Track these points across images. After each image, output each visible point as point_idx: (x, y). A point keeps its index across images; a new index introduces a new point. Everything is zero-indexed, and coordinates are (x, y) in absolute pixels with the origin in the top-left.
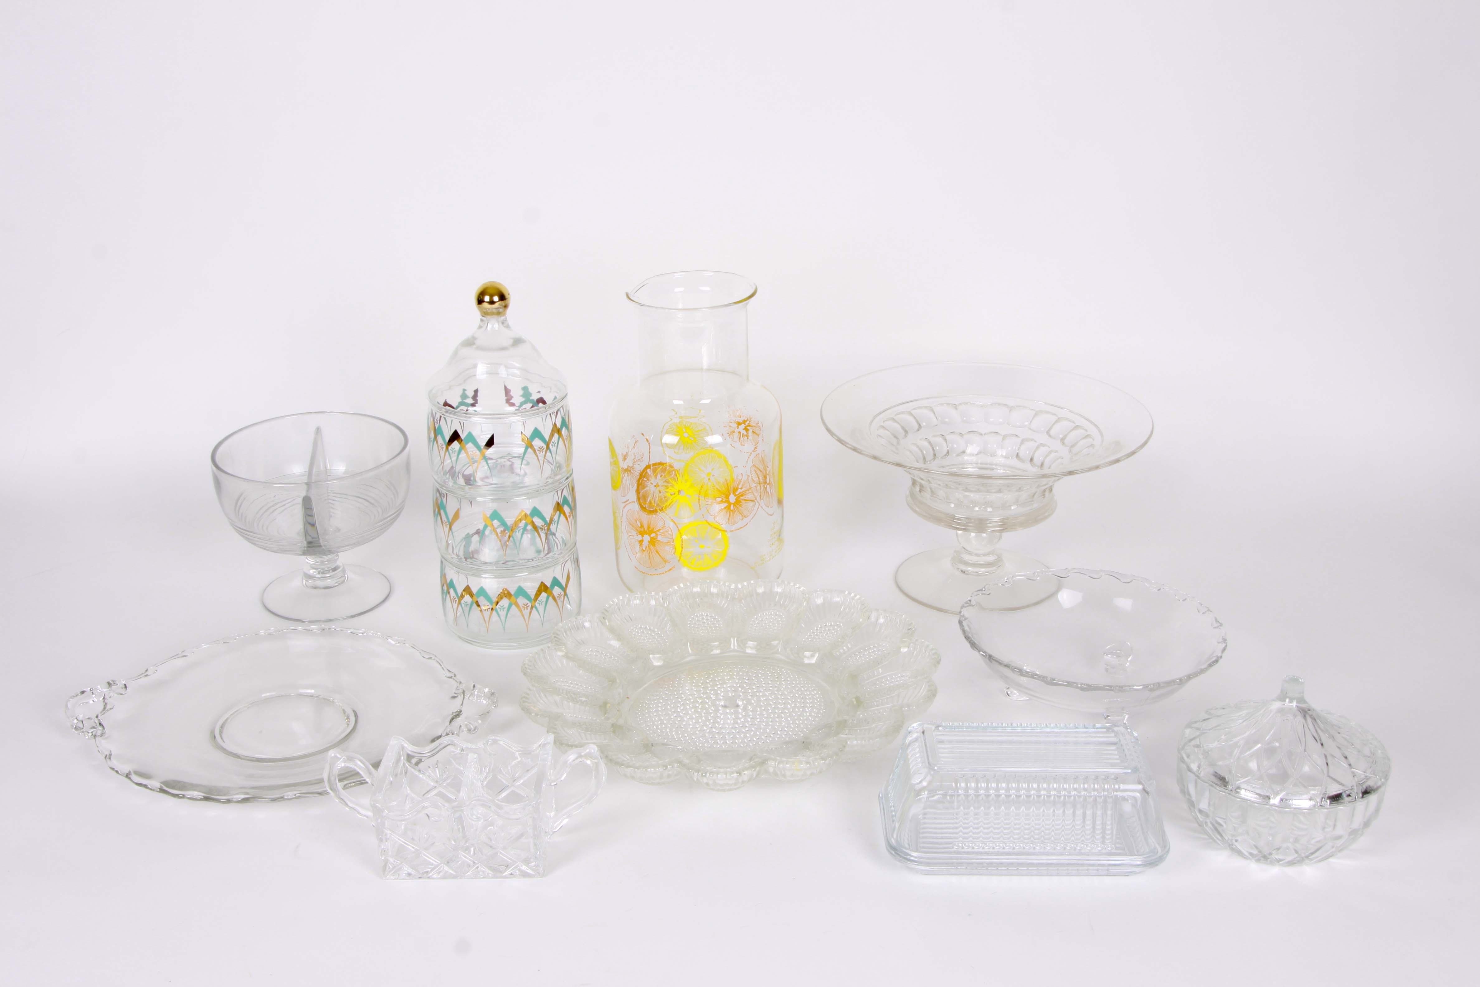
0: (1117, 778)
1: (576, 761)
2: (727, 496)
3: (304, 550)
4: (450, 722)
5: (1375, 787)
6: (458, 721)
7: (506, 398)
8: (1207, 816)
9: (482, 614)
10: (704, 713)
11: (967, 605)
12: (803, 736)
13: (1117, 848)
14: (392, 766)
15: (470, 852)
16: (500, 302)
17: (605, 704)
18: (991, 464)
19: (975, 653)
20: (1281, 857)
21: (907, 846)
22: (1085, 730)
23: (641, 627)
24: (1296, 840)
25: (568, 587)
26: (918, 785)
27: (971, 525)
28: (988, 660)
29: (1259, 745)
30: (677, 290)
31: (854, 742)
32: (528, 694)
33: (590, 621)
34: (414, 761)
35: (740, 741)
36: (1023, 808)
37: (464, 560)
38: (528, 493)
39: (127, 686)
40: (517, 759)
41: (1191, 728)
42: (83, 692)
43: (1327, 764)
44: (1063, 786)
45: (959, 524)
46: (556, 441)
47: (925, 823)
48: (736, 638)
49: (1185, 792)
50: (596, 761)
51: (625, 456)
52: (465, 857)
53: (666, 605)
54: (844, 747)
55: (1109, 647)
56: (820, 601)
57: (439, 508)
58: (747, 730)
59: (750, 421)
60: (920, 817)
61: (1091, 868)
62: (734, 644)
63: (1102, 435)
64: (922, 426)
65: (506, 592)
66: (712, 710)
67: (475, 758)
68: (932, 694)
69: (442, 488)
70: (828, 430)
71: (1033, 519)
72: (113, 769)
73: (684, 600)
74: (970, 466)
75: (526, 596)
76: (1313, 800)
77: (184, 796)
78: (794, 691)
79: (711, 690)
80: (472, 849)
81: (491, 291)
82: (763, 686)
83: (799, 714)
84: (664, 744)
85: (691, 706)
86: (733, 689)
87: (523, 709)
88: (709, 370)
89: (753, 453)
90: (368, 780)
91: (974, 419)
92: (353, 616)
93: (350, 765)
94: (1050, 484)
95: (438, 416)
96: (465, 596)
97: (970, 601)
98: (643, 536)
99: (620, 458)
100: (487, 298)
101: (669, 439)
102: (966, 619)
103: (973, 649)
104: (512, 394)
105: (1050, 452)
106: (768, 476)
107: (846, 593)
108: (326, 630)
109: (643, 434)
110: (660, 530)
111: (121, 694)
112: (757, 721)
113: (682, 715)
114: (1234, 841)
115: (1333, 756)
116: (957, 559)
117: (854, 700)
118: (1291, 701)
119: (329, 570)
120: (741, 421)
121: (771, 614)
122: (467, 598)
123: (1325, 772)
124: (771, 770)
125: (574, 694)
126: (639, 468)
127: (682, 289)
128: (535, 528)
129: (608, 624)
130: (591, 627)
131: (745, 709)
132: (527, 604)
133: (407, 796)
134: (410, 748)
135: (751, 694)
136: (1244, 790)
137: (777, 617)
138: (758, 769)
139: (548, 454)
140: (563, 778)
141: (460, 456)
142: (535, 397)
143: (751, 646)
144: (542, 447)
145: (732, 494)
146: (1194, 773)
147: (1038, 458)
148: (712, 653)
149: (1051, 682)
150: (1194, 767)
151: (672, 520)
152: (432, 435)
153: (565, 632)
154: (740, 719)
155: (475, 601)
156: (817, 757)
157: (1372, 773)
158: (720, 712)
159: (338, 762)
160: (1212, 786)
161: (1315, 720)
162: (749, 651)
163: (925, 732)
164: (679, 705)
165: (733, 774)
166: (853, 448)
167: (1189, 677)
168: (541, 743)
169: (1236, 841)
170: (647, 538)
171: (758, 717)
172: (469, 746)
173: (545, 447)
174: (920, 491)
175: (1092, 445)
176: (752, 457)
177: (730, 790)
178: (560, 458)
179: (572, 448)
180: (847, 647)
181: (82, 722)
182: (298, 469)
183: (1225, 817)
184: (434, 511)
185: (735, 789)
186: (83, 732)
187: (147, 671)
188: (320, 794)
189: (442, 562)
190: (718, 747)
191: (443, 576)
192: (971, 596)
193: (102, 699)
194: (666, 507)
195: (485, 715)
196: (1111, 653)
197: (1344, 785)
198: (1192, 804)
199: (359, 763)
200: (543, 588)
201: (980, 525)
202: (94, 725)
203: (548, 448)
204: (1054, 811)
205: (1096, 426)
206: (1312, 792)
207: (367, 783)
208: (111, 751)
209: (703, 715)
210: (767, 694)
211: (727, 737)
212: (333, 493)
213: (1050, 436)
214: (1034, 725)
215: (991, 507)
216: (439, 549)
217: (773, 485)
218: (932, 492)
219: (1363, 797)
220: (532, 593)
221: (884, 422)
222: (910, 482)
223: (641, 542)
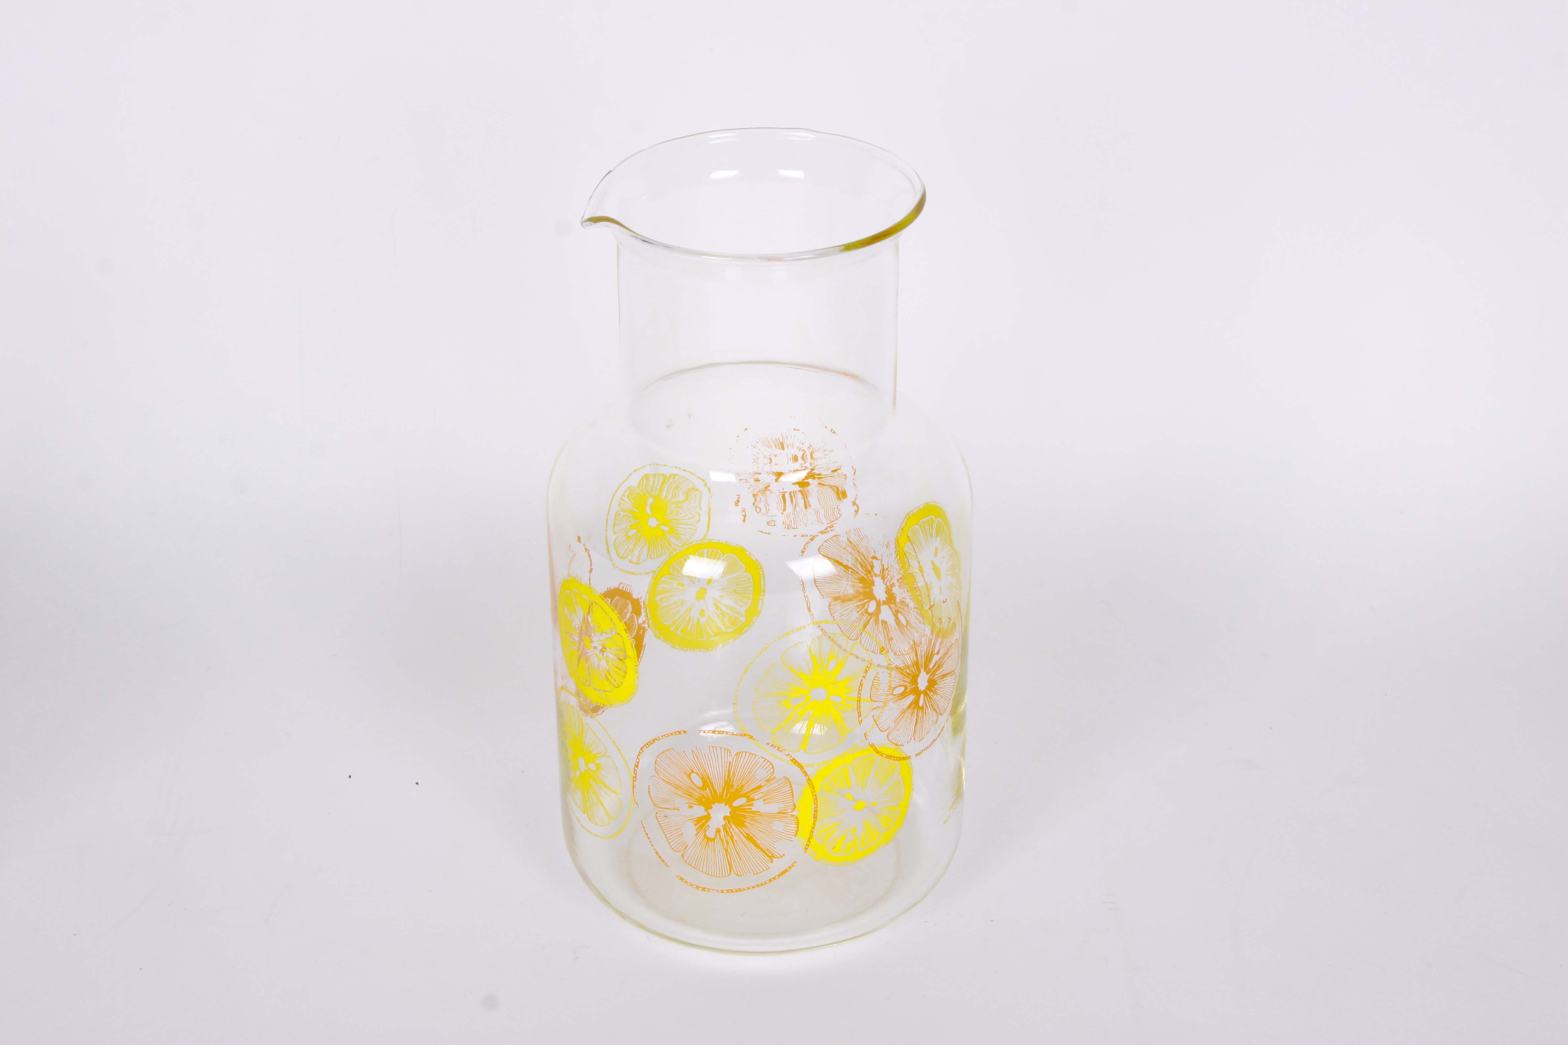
2: (915, 678)
98: (708, 807)
110: (760, 787)
145: (922, 670)
151: (790, 759)
170: (719, 813)
223: (702, 822)
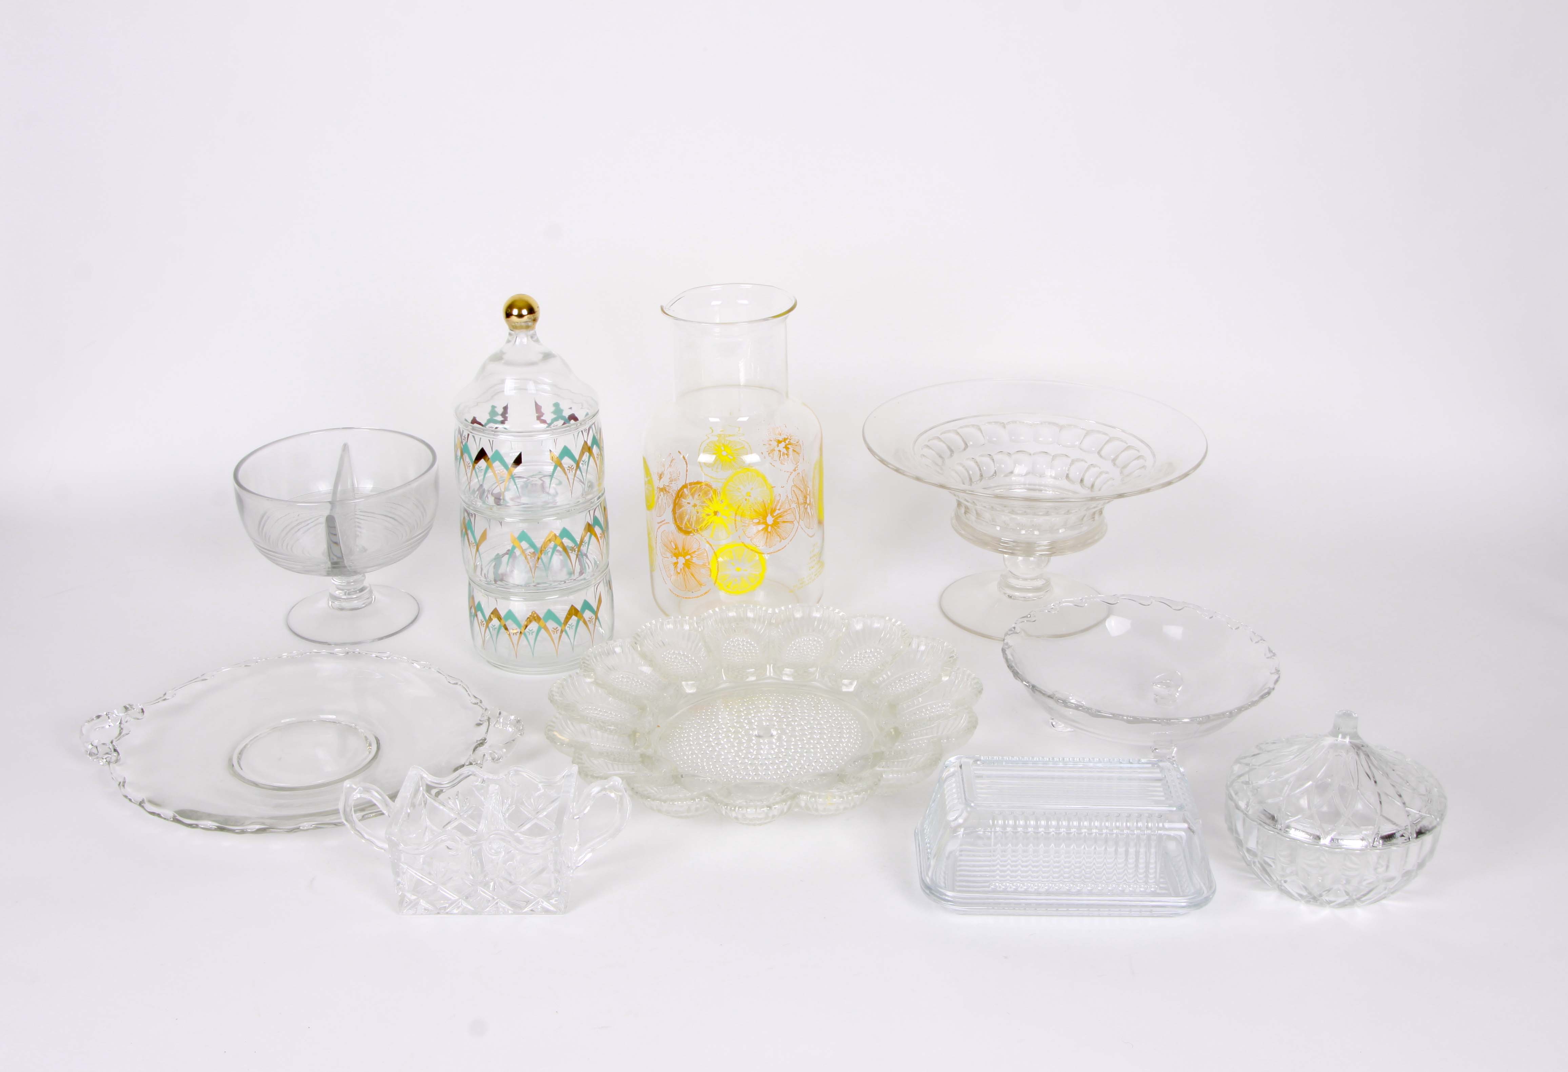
0: (1161, 817)
1: (599, 794)
2: (765, 517)
3: (328, 571)
4: (474, 750)
5: (1430, 827)
6: (482, 750)
7: (537, 415)
8: (1255, 855)
9: (510, 638)
10: (737, 743)
11: (1012, 632)
12: (838, 768)
13: (1161, 888)
14: (410, 797)
15: (489, 887)
16: (529, 316)
17: (635, 732)
18: (1040, 485)
19: (1017, 683)
20: (1332, 899)
21: (942, 884)
22: (1129, 765)
23: (674, 652)
24: (1348, 882)
25: (600, 610)
26: (954, 822)
27: (1018, 548)
28: (1030, 690)
29: (1310, 783)
30: (713, 303)
31: (891, 775)
32: (554, 722)
33: (621, 647)
34: (434, 791)
35: (773, 772)
36: (1063, 845)
37: (494, 582)
38: (558, 514)
39: (144, 710)
40: (540, 790)
41: (1240, 763)
42: (98, 717)
43: (1381, 802)
44: (1105, 824)
45: (1006, 548)
46: (587, 460)
47: (961, 861)
48: (772, 665)
49: (1232, 830)
50: (620, 794)
51: (661, 475)
52: (485, 893)
53: (700, 630)
54: (879, 780)
55: (1158, 676)
56: (859, 627)
57: (466, 528)
58: (781, 761)
59: (790, 439)
60: (958, 853)
61: (1133, 909)
62: (770, 671)
63: (1154, 456)
64: (968, 445)
65: (535, 615)
66: (745, 739)
67: (496, 790)
68: (973, 725)
69: (470, 508)
70: (870, 449)
71: (1082, 543)
72: (126, 797)
73: (720, 624)
74: (1018, 487)
75: (556, 619)
76: (1365, 840)
77: (197, 826)
78: (830, 720)
79: (745, 719)
80: (492, 884)
81: (520, 304)
82: (799, 715)
83: (835, 744)
84: (694, 776)
85: (723, 735)
86: (768, 718)
87: (548, 738)
88: (745, 386)
89: (794, 472)
90: (385, 812)
91: (1022, 438)
92: (381, 639)
93: (367, 796)
94: (1100, 507)
95: (465, 434)
96: (494, 619)
97: (1014, 628)
98: (677, 558)
99: (655, 478)
100: (515, 312)
101: (706, 458)
102: (1009, 647)
103: (1016, 679)
104: (543, 410)
105: (1101, 473)
106: (808, 496)
107: (887, 618)
108: (350, 653)
109: (679, 452)
110: (695, 552)
111: (138, 719)
112: (791, 752)
113: (713, 745)
114: (1283, 882)
115: (1387, 795)
116: (1004, 584)
117: (892, 730)
118: (1344, 737)
119: (356, 591)
120: (781, 439)
121: (810, 640)
122: (495, 622)
123: (1378, 811)
124: (803, 804)
125: (603, 722)
126: (675, 487)
127: (719, 303)
128: (565, 549)
129: (639, 649)
130: (622, 652)
131: (779, 739)
132: (557, 628)
133: (426, 828)
134: (429, 778)
135: (786, 723)
136: (1294, 829)
137: (815, 643)
138: (789, 803)
139: (578, 472)
140: (586, 811)
141: (487, 475)
142: (567, 414)
143: (788, 673)
144: (572, 466)
145: (769, 515)
146: (1242, 811)
147: (1088, 480)
148: (747, 680)
149: (1096, 714)
150: (1242, 804)
151: (707, 541)
152: (459, 453)
153: (595, 658)
154: (773, 749)
155: (503, 625)
156: (851, 791)
157: (1427, 812)
158: (754, 742)
159: (354, 793)
160: (1260, 824)
161: (1368, 756)
162: (785, 678)
163: (962, 767)
164: (711, 735)
165: (763, 808)
166: (895, 468)
167: (1241, 709)
168: (565, 775)
169: (1285, 882)
170: (681, 560)
171: (792, 747)
172: (491, 776)
173: (575, 466)
174: (965, 513)
175: (1144, 467)
176: (792, 477)
177: (760, 824)
178: (591, 476)
179: (604, 467)
180: (887, 675)
181: (97, 747)
182: (324, 487)
183: (1273, 857)
184: (462, 531)
185: (765, 823)
186: (98, 758)
187: (165, 694)
188: (335, 824)
189: (470, 584)
190: (750, 778)
191: (472, 598)
192: (1016, 623)
193: (118, 723)
194: (701, 529)
195: (510, 743)
196: (1160, 683)
197: (1397, 825)
198: (1240, 843)
199: (376, 794)
200: (573, 610)
201: (1028, 549)
202: (108, 751)
203: (578, 467)
204: (1095, 848)
205: (1148, 446)
206: (1364, 832)
207: (383, 814)
208: (125, 778)
209: (736, 745)
210: (803, 724)
211: (759, 768)
212: (361, 512)
213: (1101, 456)
214: (1077, 759)
215: (1039, 530)
216: (467, 571)
217: (814, 505)
218: (977, 514)
219: (1417, 837)
220: (562, 616)
221: (929, 441)
222: (956, 504)
223: (676, 564)
